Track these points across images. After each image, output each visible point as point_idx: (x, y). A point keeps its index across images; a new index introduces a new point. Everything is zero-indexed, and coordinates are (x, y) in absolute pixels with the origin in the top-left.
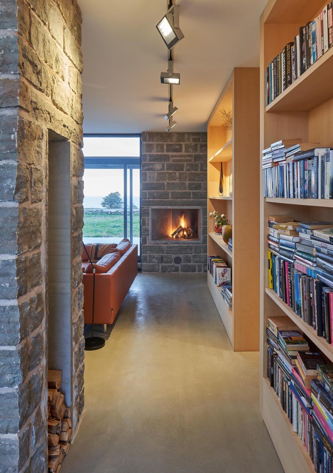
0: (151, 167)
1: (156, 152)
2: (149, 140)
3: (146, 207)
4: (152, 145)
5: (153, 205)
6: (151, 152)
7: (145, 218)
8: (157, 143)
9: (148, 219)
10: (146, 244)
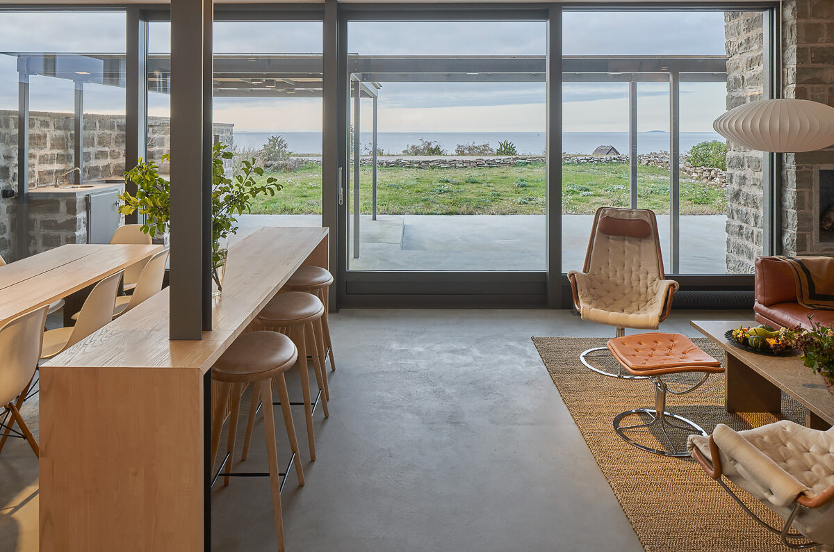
0: (818, 75)
1: (827, 42)
2: (813, 16)
3: (807, 167)
4: (818, 25)
5: (822, 162)
6: (816, 42)
7: (803, 192)
8: (829, 21)
9: (811, 194)
10: (806, 250)
